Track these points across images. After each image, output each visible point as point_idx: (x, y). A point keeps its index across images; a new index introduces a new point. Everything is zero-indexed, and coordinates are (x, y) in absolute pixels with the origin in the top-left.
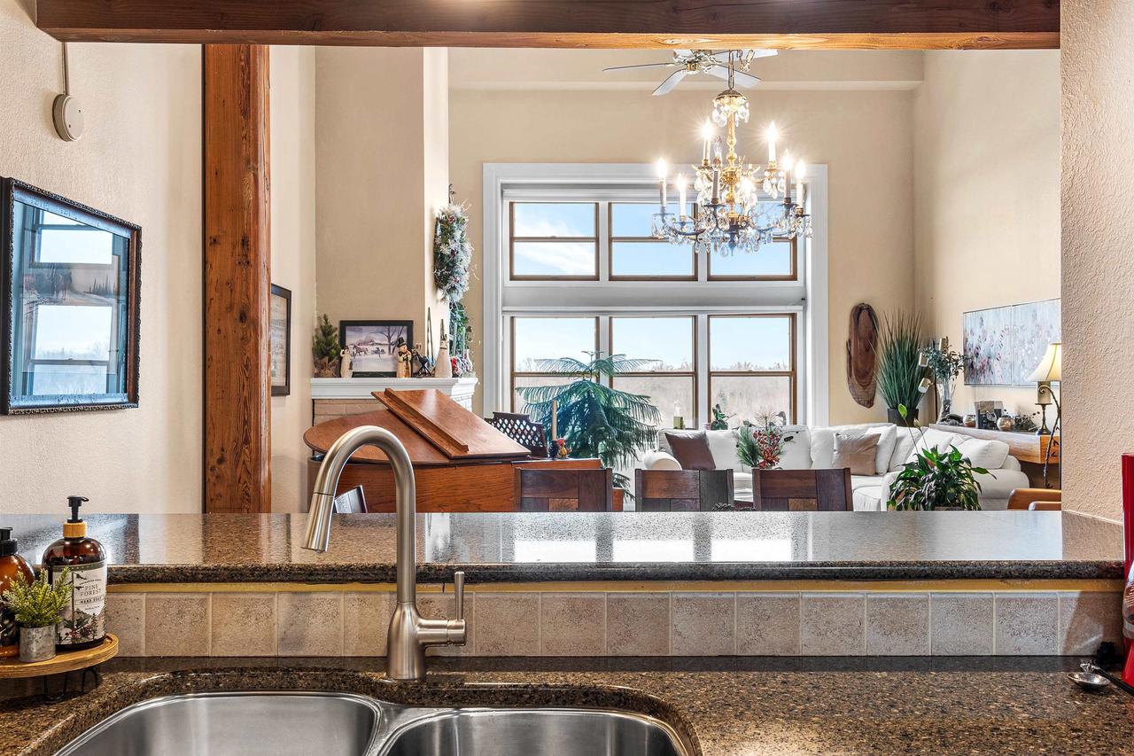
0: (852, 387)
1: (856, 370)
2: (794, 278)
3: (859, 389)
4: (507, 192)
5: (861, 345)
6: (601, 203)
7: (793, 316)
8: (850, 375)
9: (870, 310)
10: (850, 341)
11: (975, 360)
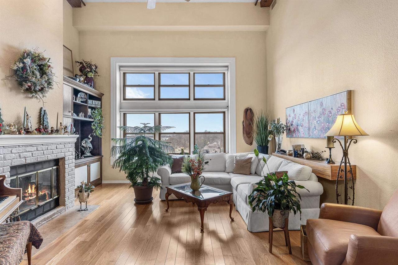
0: (244, 138)
1: (246, 132)
2: (224, 99)
3: (247, 139)
4: (121, 68)
5: (247, 123)
6: (156, 72)
7: (224, 113)
8: (244, 133)
9: (251, 110)
10: (244, 121)
11: (291, 127)
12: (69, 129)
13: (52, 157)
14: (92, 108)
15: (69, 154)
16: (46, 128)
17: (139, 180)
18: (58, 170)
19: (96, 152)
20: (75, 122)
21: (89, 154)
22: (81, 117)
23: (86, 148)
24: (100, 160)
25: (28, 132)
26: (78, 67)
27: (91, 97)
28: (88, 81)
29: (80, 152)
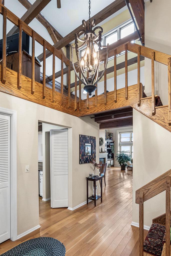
4: (120, 133)
12: (106, 152)
13: (103, 157)
14: (111, 146)
15: (106, 157)
16: (103, 152)
17: (122, 164)
18: (104, 160)
19: (113, 157)
20: (108, 150)
21: (111, 158)
22: (109, 148)
23: (110, 156)
24: (114, 160)
25: (100, 153)
26: (108, 134)
27: (111, 143)
28: (110, 139)
29: (109, 157)
